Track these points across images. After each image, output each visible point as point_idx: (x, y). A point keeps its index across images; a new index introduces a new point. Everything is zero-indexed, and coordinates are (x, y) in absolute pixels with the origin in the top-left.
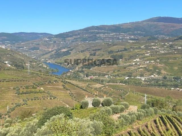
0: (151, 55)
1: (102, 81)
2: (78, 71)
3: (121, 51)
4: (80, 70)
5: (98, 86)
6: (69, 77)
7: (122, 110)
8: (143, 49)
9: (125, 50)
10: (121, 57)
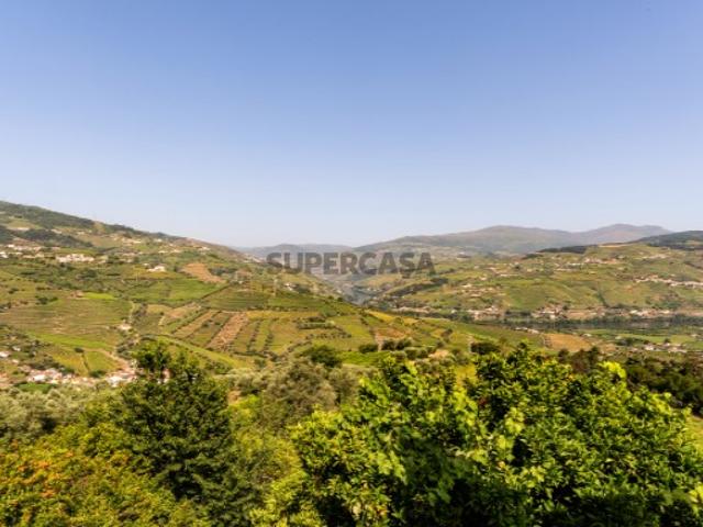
0: (489, 280)
1: (418, 314)
2: (385, 299)
3: (447, 272)
4: (389, 297)
5: (410, 321)
6: (371, 307)
7: (423, 355)
8: (476, 270)
9: (452, 271)
10: (445, 281)
